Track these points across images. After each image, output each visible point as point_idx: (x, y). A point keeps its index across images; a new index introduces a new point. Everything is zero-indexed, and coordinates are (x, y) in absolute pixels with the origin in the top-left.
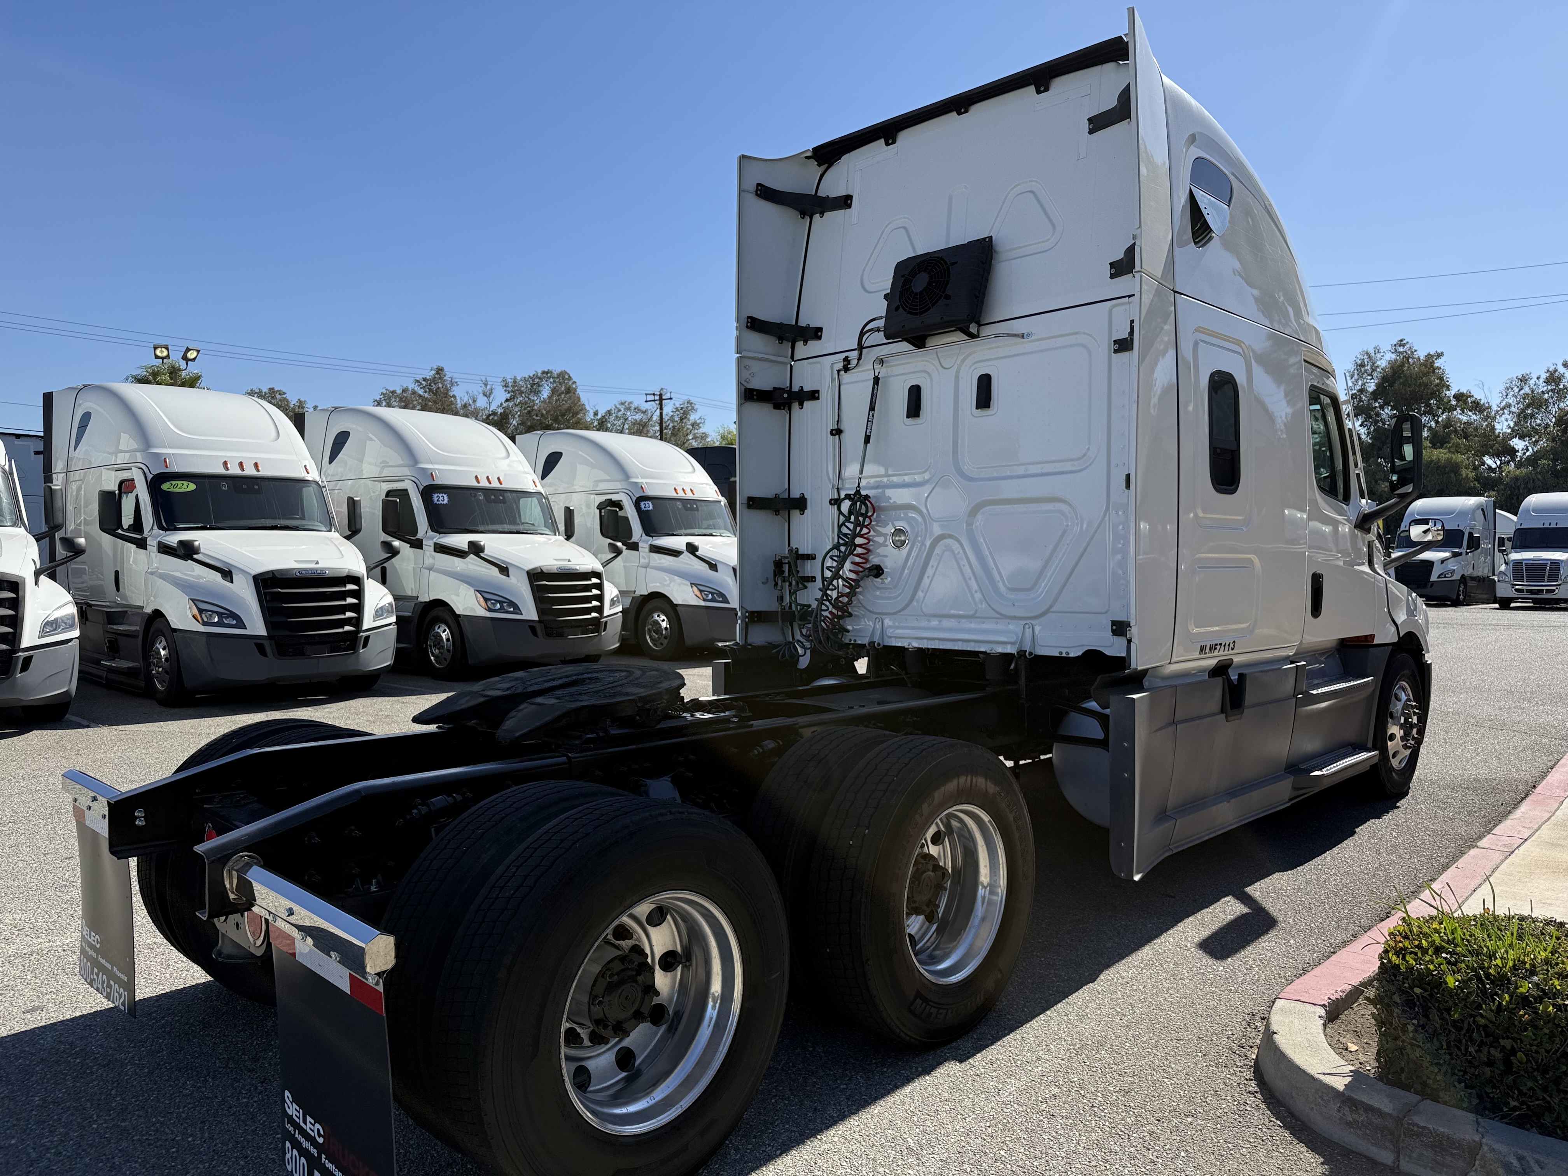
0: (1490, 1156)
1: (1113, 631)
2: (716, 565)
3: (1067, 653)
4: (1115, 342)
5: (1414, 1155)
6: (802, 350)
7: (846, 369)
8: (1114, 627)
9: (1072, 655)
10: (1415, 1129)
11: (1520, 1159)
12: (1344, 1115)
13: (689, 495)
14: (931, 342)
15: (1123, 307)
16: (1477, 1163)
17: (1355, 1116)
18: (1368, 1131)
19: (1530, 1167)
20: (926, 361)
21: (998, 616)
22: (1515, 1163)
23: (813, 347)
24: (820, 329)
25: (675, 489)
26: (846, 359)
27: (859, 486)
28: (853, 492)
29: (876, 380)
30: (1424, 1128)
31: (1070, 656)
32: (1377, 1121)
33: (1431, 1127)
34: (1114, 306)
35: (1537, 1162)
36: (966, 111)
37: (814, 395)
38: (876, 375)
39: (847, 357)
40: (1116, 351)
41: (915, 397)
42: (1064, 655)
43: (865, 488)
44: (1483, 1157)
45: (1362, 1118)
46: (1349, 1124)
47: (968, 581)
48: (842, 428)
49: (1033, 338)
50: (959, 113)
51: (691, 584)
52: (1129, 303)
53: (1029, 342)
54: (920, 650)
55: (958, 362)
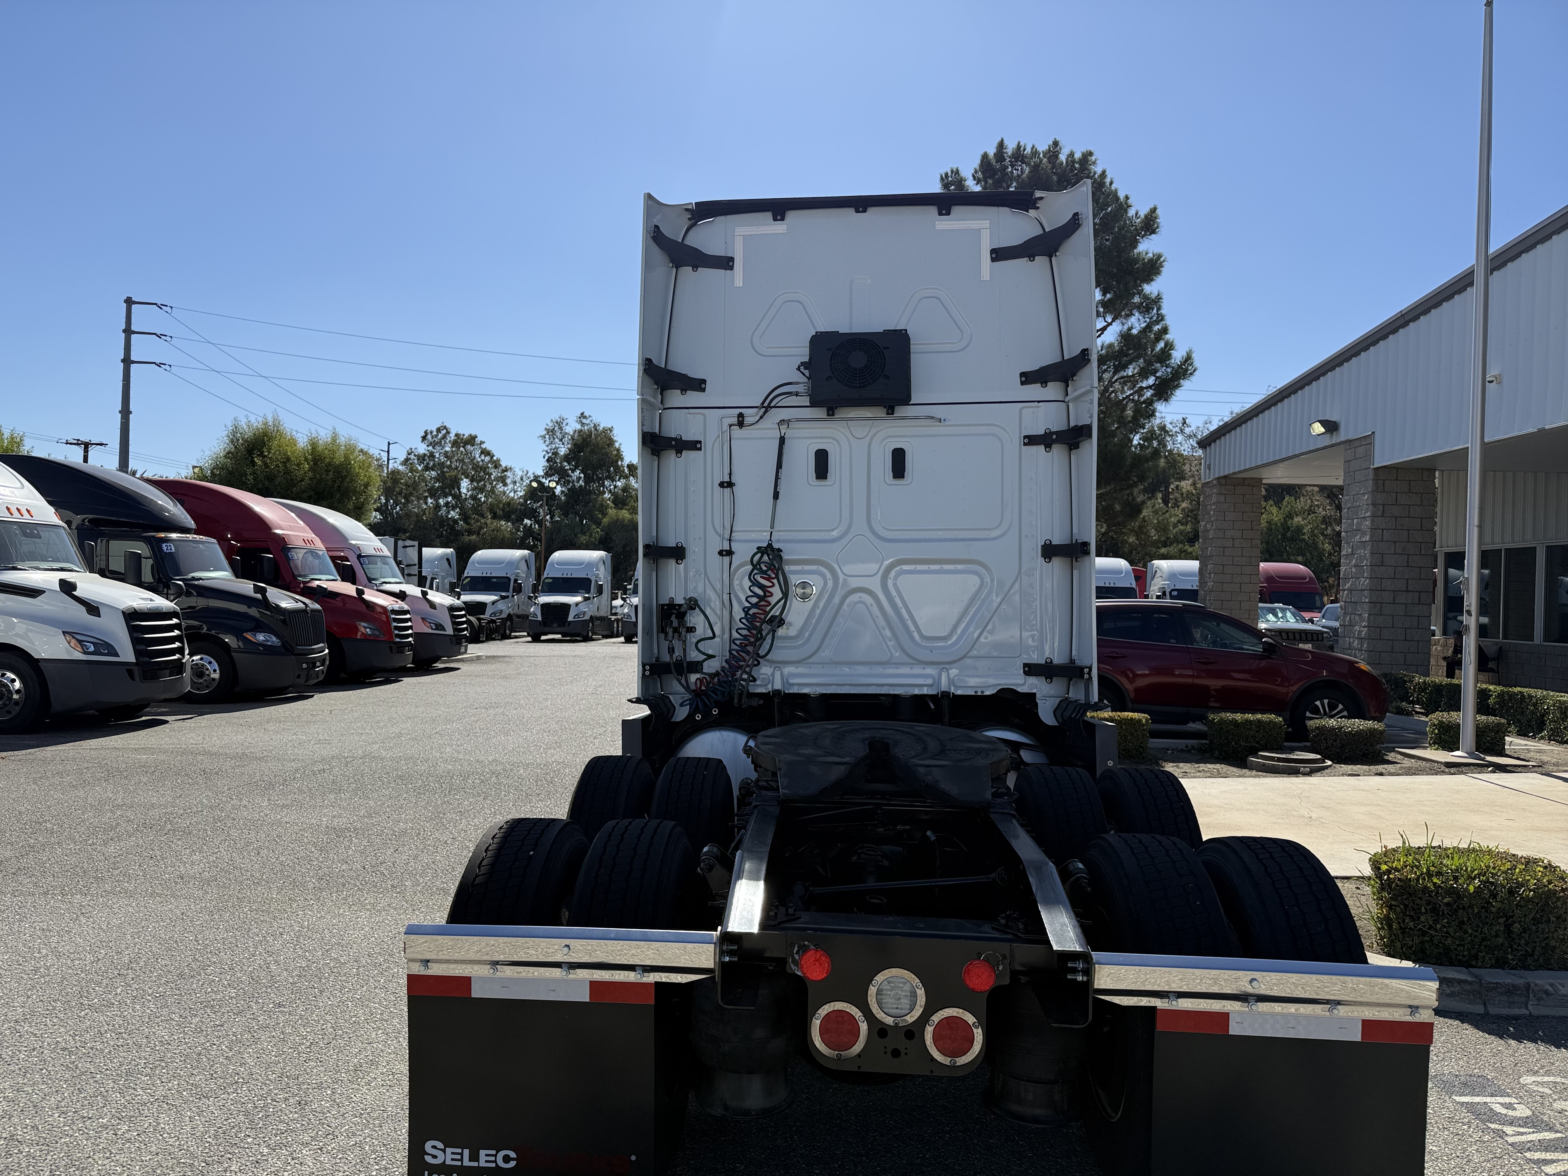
0: (1536, 989)
1: (1025, 672)
2: (98, 608)
3: (982, 692)
4: (1025, 437)
5: (1496, 1002)
6: (676, 398)
7: (741, 424)
8: (1026, 669)
9: (987, 693)
10: (1492, 985)
11: (1552, 985)
12: (1444, 990)
13: (26, 518)
14: (842, 413)
15: (1031, 410)
16: (1531, 995)
17: (1452, 989)
18: (1464, 996)
19: (1558, 989)
20: (835, 429)
21: (912, 661)
22: (1550, 989)
23: (693, 398)
24: (704, 381)
25: (8, 509)
26: (741, 415)
27: (770, 540)
28: (765, 545)
29: (782, 440)
30: (1496, 983)
31: (985, 694)
32: (1468, 987)
33: (1500, 981)
34: (1022, 408)
35: (1561, 984)
36: (865, 211)
37: (695, 445)
38: (783, 435)
39: (741, 413)
40: (1025, 444)
41: (822, 462)
42: (979, 694)
43: (778, 541)
44: (1533, 990)
45: (1457, 988)
46: (1448, 995)
47: (882, 631)
48: (733, 482)
49: (947, 423)
50: (857, 211)
51: (64, 633)
52: (1038, 407)
53: (945, 426)
54: (824, 696)
55: (871, 434)
